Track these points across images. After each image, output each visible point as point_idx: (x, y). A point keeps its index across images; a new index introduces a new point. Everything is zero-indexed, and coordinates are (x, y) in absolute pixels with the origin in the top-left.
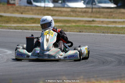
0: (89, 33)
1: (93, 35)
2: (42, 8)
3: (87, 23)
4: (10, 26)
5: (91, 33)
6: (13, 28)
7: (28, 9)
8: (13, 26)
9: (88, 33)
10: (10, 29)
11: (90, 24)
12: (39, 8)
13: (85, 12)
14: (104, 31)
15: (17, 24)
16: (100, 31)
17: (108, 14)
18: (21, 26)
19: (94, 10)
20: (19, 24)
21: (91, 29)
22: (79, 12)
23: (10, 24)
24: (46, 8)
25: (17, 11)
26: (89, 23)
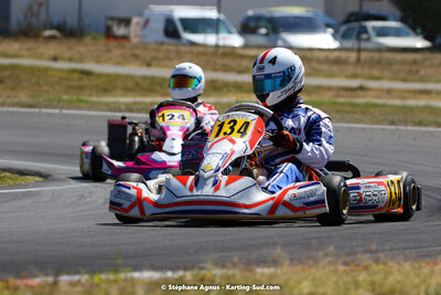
0: (351, 122)
1: (363, 129)
2: (210, 50)
3: (343, 93)
4: (114, 103)
5: (356, 123)
6: (123, 107)
7: (168, 51)
8: (123, 103)
9: (347, 122)
10: (115, 111)
11: (351, 97)
12: (200, 49)
13: (338, 62)
14: (396, 118)
15: (134, 96)
16: (382, 118)
17: (407, 68)
18: (146, 104)
19: (364, 55)
20: (141, 96)
21: (355, 113)
22: (319, 61)
23: (114, 96)
24: (221, 50)
25: (136, 57)
26: (349, 93)
